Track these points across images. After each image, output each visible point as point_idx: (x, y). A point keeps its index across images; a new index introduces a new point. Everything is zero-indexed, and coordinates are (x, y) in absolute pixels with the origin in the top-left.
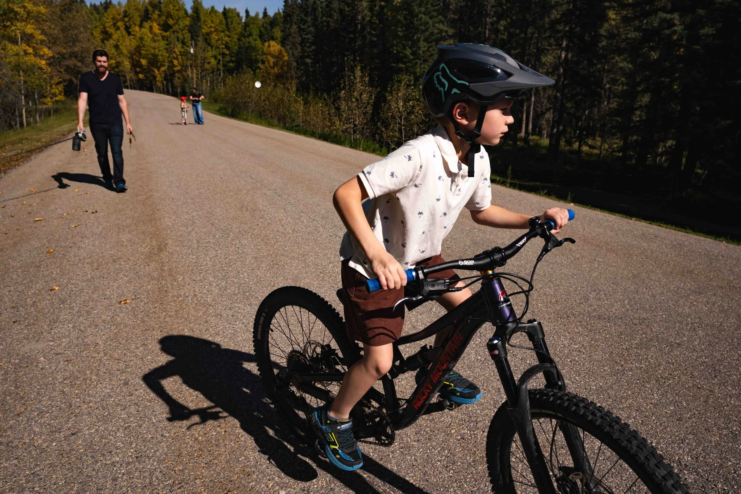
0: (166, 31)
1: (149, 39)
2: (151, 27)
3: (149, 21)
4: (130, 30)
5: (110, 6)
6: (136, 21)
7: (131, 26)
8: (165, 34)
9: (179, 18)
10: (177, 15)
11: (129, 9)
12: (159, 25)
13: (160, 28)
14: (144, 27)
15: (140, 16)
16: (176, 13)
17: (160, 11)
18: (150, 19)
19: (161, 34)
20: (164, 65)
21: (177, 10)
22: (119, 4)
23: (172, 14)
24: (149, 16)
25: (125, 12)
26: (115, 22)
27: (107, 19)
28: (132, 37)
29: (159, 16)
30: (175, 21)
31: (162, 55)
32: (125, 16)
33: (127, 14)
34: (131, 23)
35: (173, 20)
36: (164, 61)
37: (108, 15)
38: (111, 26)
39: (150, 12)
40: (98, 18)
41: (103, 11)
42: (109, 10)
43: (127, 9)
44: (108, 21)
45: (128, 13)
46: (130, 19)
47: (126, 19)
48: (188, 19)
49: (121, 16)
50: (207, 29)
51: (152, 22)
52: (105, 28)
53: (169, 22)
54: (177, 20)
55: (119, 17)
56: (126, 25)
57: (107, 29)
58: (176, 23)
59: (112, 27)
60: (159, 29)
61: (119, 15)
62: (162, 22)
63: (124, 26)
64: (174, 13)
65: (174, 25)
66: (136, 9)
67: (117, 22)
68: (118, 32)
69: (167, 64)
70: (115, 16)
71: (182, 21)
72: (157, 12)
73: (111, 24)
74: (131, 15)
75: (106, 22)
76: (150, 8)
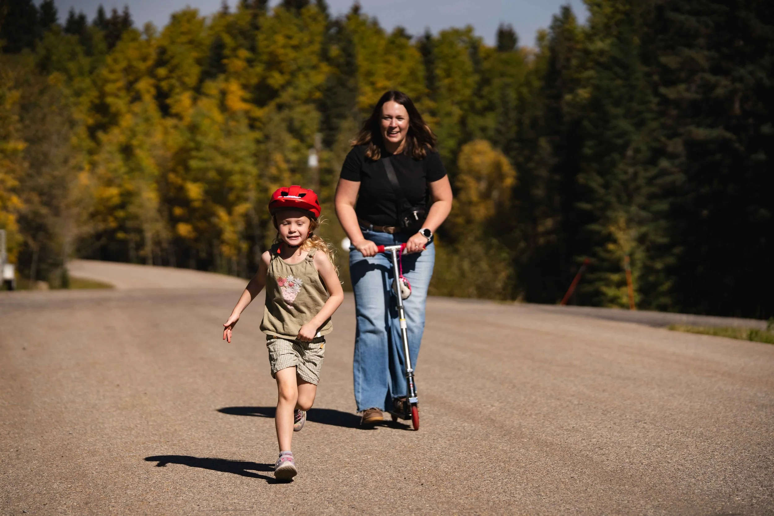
0: (260, 102)
1: (216, 127)
2: (224, 93)
3: (222, 77)
4: (169, 101)
5: (125, 36)
6: (187, 75)
7: (172, 88)
8: (259, 112)
9: (300, 69)
10: (295, 59)
11: (173, 42)
12: (245, 87)
13: (247, 95)
14: (207, 95)
15: (199, 62)
16: (292, 54)
17: (253, 49)
18: (223, 69)
19: (247, 113)
20: (246, 200)
21: (295, 48)
22: (148, 28)
23: (281, 58)
24: (225, 61)
25: (162, 51)
26: (131, 78)
27: (112, 71)
28: (170, 122)
29: (250, 62)
30: (287, 77)
31: (243, 172)
32: (161, 63)
33: (166, 57)
34: (174, 81)
35: (282, 72)
36: (245, 188)
37: (115, 61)
38: (119, 89)
39: (227, 52)
40: (87, 68)
41: (103, 46)
42: (120, 45)
43: (165, 43)
44: (112, 77)
45: (169, 53)
46: (172, 71)
47: (162, 72)
48: (325, 68)
49: (150, 63)
50: (370, 94)
51: (227, 80)
52: (103, 95)
53: (271, 81)
54: (293, 74)
55: (142, 66)
56: (158, 88)
57: (110, 100)
58: (289, 83)
59: (122, 94)
60: (244, 100)
61: (144, 59)
62: (254, 81)
63: (153, 91)
64: (286, 55)
65: (283, 87)
66: (191, 42)
67: (137, 80)
68: (137, 107)
69: (252, 194)
70: (135, 63)
71: (306, 75)
72: (244, 53)
73: (120, 84)
74: (175, 61)
75: (106, 81)
76: (228, 40)
